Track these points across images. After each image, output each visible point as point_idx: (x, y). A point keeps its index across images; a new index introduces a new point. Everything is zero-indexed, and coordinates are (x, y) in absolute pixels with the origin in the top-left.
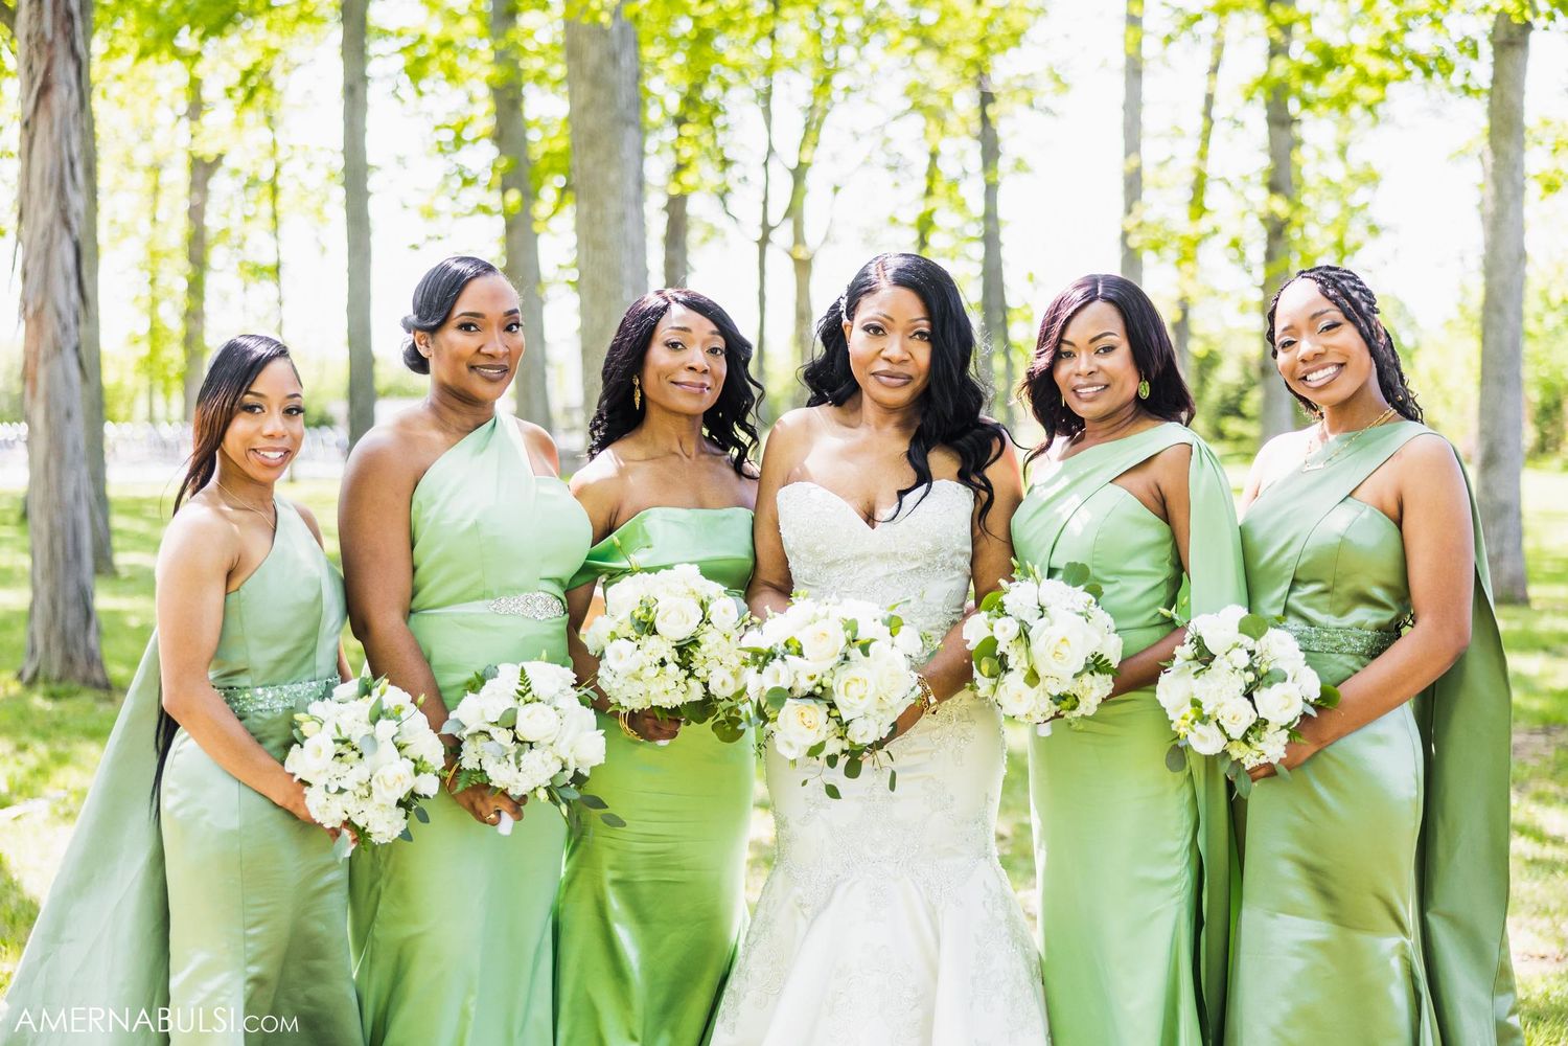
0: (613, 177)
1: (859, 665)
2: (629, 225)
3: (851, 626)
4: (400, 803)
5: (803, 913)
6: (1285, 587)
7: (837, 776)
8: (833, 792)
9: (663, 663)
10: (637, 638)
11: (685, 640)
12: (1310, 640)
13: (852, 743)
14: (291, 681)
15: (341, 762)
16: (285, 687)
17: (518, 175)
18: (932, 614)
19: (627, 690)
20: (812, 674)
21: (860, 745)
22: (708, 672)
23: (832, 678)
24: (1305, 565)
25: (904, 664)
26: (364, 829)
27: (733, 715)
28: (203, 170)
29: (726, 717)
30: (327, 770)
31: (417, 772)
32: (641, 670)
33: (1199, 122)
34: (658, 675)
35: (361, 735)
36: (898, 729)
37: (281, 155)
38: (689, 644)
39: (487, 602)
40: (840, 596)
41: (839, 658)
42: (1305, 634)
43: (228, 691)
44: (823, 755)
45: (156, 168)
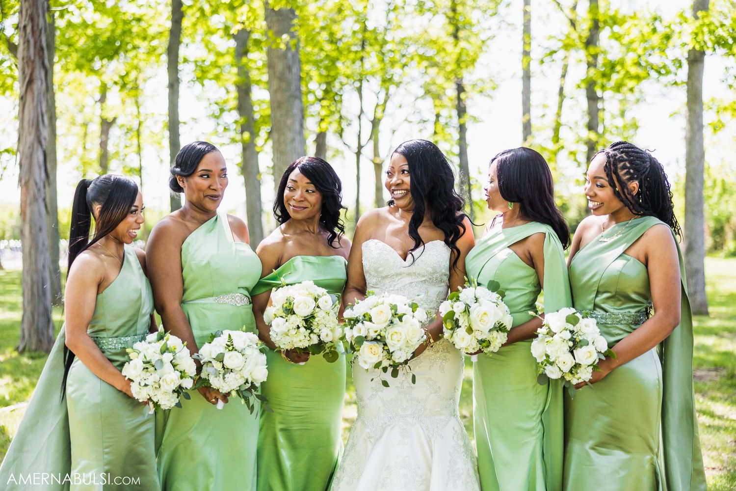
0: (289, 122)
1: (399, 327)
2: (296, 144)
3: (394, 307)
4: (174, 391)
5: (370, 441)
6: (593, 295)
7: (388, 376)
8: (385, 384)
9: (298, 327)
10: (286, 316)
11: (308, 316)
12: (606, 319)
13: (394, 362)
14: (126, 335)
15: (147, 371)
16: (122, 338)
17: (249, 125)
18: (432, 302)
19: (283, 340)
20: (376, 330)
21: (397, 363)
22: (320, 330)
23: (385, 332)
24: (602, 285)
25: (419, 325)
26: (157, 402)
27: (332, 349)
28: (107, 125)
29: (330, 351)
30: (140, 375)
31: (182, 377)
32: (288, 331)
33: (557, 99)
34: (296, 333)
35: (157, 359)
36: (415, 354)
37: (142, 118)
38: (310, 318)
39: (214, 298)
40: (389, 292)
41: (388, 322)
42: (604, 316)
43: (96, 339)
44: (381, 367)
45: (85, 125)
